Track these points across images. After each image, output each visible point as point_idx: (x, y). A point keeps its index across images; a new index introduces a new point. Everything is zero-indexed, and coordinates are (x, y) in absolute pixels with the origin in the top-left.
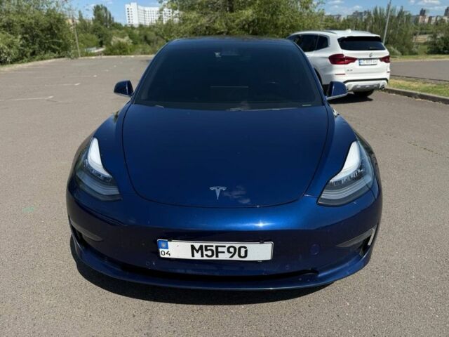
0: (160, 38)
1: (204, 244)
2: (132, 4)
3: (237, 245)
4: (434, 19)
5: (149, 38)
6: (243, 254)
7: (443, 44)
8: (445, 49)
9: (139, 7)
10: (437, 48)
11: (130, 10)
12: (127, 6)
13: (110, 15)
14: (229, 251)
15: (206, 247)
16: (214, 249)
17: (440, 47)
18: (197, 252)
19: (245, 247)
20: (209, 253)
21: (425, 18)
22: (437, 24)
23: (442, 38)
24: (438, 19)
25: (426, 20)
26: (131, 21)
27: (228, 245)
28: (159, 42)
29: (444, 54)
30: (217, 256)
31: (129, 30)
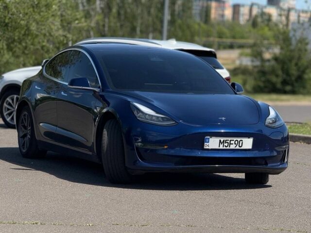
1: (225, 139)
3: (239, 139)
4: (244, 11)
6: (240, 145)
7: (280, 72)
8: (285, 83)
10: (269, 81)
14: (235, 144)
15: (226, 140)
16: (229, 142)
17: (274, 79)
18: (222, 144)
19: (242, 141)
20: (226, 144)
21: (223, 9)
22: (254, 24)
23: (276, 59)
24: (255, 11)
25: (228, 13)
27: (235, 139)
29: (285, 92)
30: (230, 147)
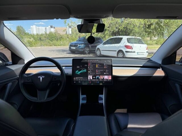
0: (47, 39)
2: (33, 26)
5: (41, 39)
9: (37, 27)
11: (33, 28)
12: (31, 27)
13: (24, 30)
26: (33, 32)
28: (46, 40)
31: (33, 36)
